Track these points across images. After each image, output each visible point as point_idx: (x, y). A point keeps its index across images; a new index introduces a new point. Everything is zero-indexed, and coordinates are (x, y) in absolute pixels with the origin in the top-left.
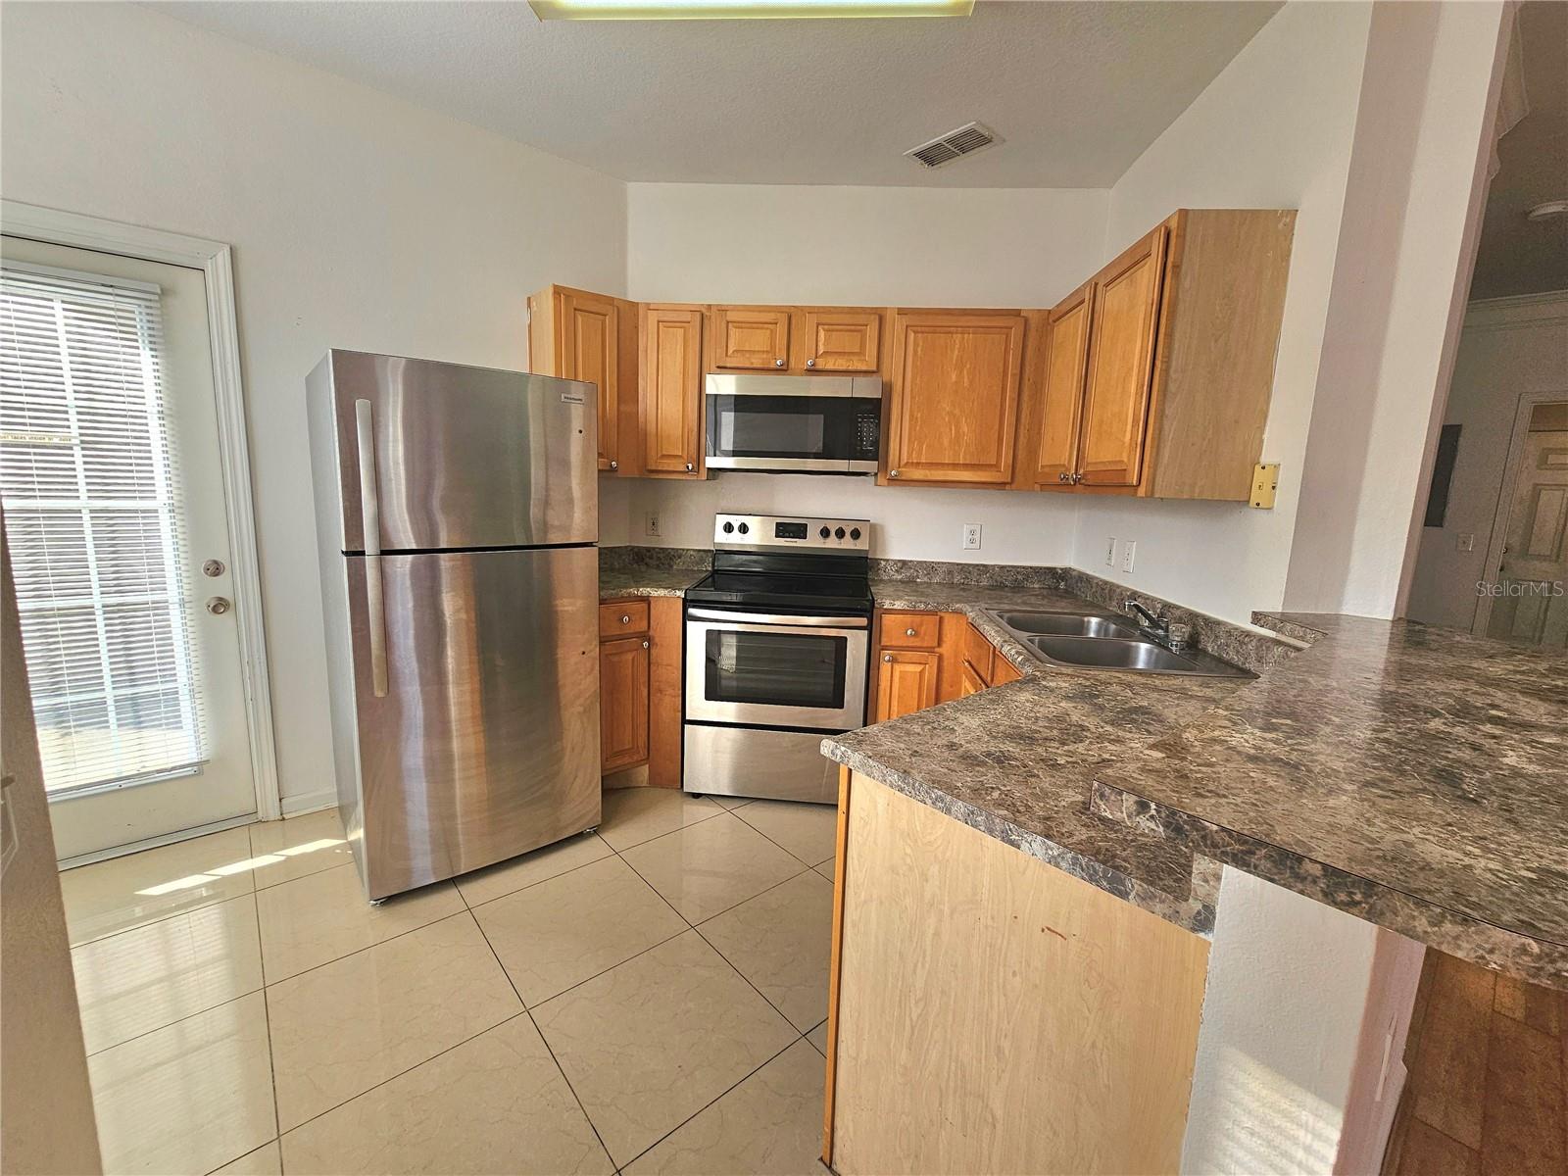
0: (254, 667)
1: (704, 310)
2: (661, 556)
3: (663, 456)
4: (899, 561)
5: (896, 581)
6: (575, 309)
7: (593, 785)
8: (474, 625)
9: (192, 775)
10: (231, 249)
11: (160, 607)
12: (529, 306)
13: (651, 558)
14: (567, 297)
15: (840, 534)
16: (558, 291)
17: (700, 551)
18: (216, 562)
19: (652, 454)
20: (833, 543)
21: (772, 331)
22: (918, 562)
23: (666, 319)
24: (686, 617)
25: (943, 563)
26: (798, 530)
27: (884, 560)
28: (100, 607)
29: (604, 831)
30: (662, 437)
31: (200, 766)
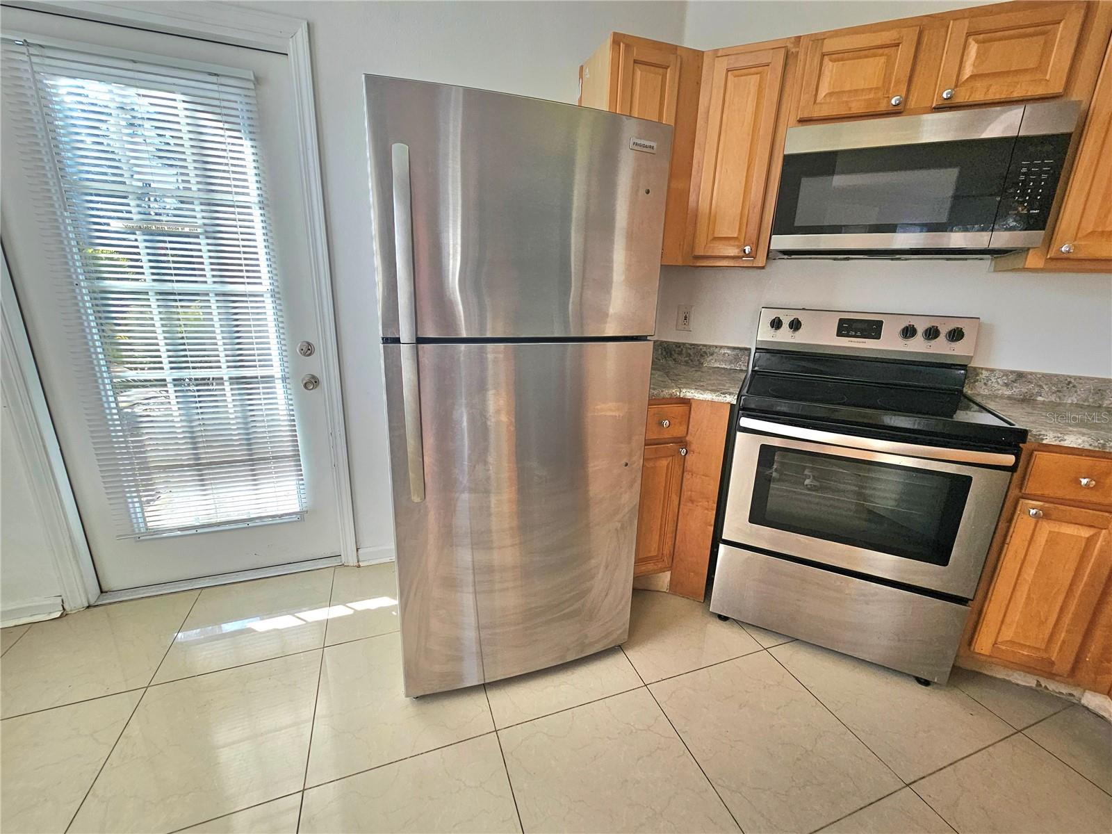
0: (336, 438)
1: (790, 46)
2: (691, 352)
3: (715, 239)
4: (1012, 372)
5: (1002, 397)
6: (635, 62)
7: (623, 603)
8: (512, 429)
9: (295, 521)
10: (308, 25)
11: (268, 379)
12: (581, 76)
13: (680, 353)
14: (627, 46)
15: (932, 333)
16: (618, 39)
17: (734, 348)
18: (309, 344)
19: (702, 238)
20: (917, 346)
21: (889, 57)
22: (1044, 375)
23: (737, 65)
24: (733, 428)
25: (1088, 378)
26: (872, 329)
27: (987, 370)
28: (227, 379)
29: (628, 649)
30: (715, 216)
31: (302, 515)
